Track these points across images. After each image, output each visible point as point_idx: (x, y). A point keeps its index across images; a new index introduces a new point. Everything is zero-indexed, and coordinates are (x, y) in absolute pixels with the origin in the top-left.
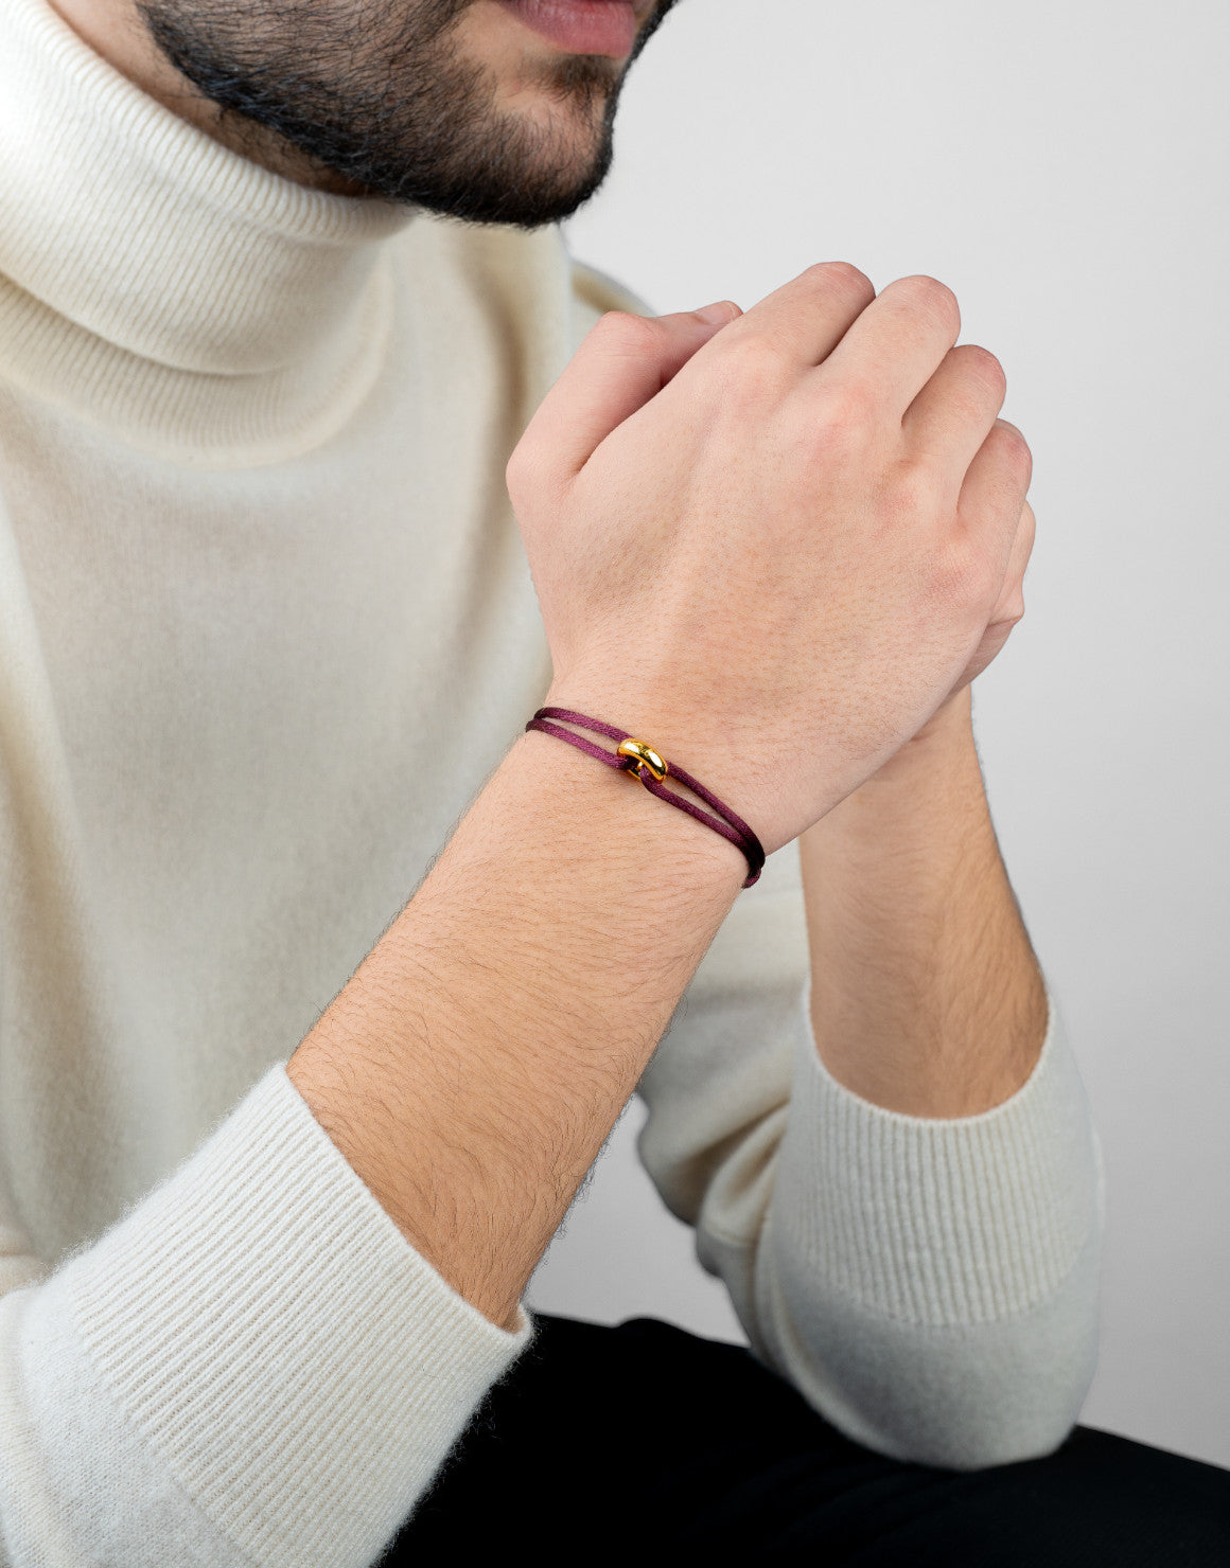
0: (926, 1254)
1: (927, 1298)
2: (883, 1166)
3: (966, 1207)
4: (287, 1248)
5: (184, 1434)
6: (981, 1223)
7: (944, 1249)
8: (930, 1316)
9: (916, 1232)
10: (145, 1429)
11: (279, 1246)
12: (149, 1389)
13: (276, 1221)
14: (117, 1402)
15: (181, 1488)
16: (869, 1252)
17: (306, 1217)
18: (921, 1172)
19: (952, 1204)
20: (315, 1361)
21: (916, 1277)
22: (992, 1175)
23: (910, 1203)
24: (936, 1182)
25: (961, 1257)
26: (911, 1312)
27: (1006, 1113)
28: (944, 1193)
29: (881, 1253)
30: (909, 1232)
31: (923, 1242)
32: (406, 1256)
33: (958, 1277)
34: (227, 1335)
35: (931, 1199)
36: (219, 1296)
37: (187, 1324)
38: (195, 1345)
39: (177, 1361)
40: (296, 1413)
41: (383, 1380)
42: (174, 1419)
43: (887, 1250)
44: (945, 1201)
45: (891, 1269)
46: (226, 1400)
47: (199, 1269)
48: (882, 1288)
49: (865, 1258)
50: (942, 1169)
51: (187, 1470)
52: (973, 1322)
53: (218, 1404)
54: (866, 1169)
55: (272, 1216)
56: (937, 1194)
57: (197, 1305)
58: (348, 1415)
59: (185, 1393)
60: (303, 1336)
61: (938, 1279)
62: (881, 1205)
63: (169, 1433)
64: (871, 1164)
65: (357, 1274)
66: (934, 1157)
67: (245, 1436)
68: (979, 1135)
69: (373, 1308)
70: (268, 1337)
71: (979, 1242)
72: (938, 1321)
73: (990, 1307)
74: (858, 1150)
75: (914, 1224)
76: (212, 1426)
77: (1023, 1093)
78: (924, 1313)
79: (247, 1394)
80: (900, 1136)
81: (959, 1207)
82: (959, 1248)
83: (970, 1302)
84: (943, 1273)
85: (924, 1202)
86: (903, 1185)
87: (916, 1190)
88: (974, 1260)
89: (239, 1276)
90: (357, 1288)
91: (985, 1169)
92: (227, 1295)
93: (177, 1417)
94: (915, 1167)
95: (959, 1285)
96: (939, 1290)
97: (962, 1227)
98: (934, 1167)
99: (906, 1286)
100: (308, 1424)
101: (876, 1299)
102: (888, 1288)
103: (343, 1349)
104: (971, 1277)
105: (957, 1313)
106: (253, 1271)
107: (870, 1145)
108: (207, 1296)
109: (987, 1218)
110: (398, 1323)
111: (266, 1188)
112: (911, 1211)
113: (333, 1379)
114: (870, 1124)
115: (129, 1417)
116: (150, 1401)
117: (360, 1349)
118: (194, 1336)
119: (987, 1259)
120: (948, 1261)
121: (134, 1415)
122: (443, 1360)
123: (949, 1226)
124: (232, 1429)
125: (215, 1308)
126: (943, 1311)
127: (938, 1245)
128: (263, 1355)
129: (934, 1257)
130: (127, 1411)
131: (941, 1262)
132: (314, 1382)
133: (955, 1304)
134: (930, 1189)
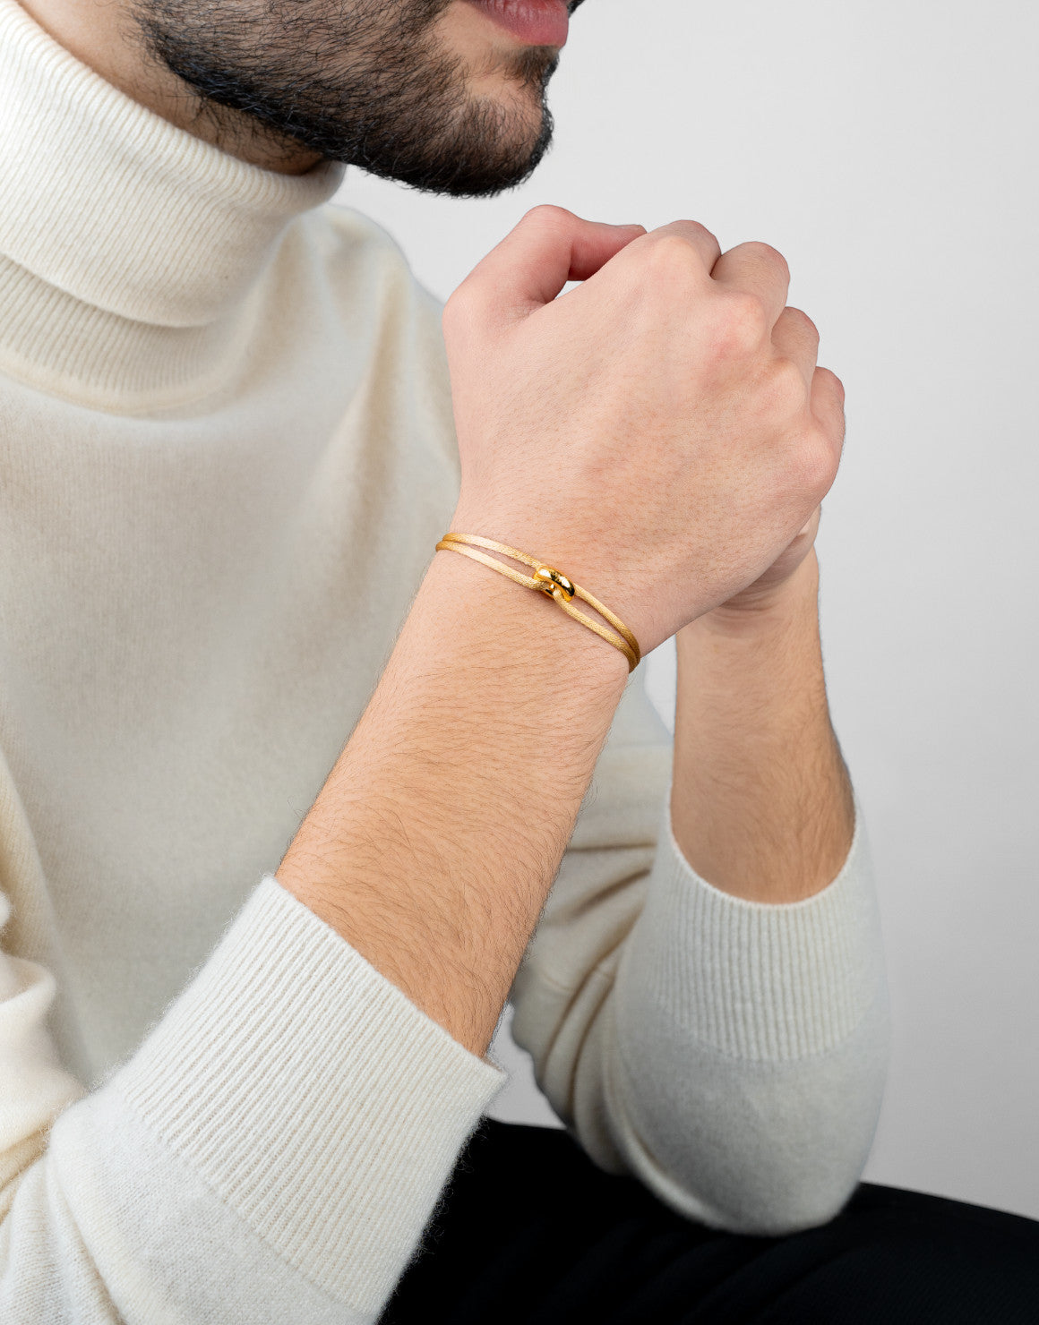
0: (749, 1006)
1: (747, 1038)
2: (721, 936)
6: (792, 985)
7: (763, 1003)
8: (749, 1052)
9: (742, 988)
15: (212, 1191)
16: (706, 1002)
18: (750, 943)
19: (771, 969)
21: (740, 1022)
22: (803, 949)
24: (760, 950)
25: (775, 1010)
26: (734, 1048)
27: (817, 903)
28: (766, 960)
29: (714, 1003)
30: (737, 987)
31: (747, 996)
33: (772, 1025)
35: (755, 964)
43: (719, 1000)
44: (767, 966)
45: (721, 1016)
46: (242, 1114)
48: (713, 1029)
49: (702, 1005)
50: (765, 942)
54: (708, 938)
60: (298, 1056)
61: (756, 1026)
62: (717, 966)
64: (712, 934)
66: (760, 932)
68: (796, 918)
71: (790, 999)
74: (703, 923)
75: (741, 981)
77: (831, 888)
78: (744, 1050)
79: (259, 1108)
80: (736, 915)
81: (777, 971)
82: (774, 1002)
83: (779, 1044)
84: (760, 1020)
85: (750, 966)
86: (735, 951)
88: (785, 1013)
91: (798, 943)
94: (745, 939)
95: (772, 1030)
96: (757, 1033)
97: (778, 987)
98: (759, 940)
99: (731, 1028)
101: (709, 1037)
102: (718, 1029)
104: (782, 1025)
107: (712, 919)
109: (797, 981)
112: (740, 972)
114: (713, 903)
119: (795, 1013)
123: (767, 985)
124: (250, 1137)
126: (759, 1049)
127: (759, 999)
128: (268, 1074)
129: (754, 1009)
133: (768, 1046)
134: (755, 956)
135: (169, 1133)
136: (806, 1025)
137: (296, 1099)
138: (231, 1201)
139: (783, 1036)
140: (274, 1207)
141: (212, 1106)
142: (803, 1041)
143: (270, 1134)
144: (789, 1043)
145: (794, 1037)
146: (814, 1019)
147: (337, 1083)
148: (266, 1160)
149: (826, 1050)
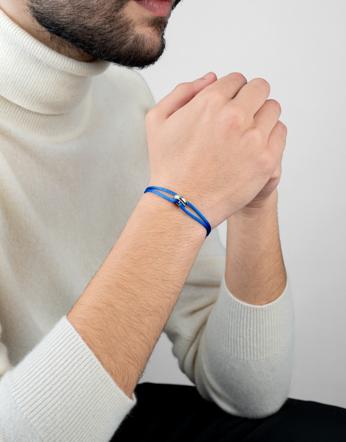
0: (242, 339)
3: (253, 329)
4: (71, 369)
5: (43, 424)
7: (246, 339)
10: (32, 421)
11: (68, 368)
12: (32, 409)
13: (67, 361)
14: (23, 413)
17: (76, 360)
20: (80, 404)
23: (240, 324)
32: (105, 374)
34: (54, 395)
36: (51, 382)
37: (42, 390)
38: (45, 396)
39: (40, 402)
40: (74, 419)
41: (98, 411)
42: (40, 419)
47: (44, 373)
51: (44, 435)
52: (250, 360)
53: (53, 415)
55: (65, 359)
56: (247, 323)
57: (45, 384)
58: (88, 421)
59: (43, 411)
60: (76, 396)
63: (39, 423)
65: (91, 379)
67: (60, 426)
69: (96, 389)
70: (66, 396)
72: (242, 358)
73: (256, 357)
76: (51, 422)
79: (60, 413)
84: (245, 345)
87: (242, 321)
89: (57, 376)
90: (91, 383)
92: (53, 382)
93: (41, 418)
95: (248, 349)
96: (243, 349)
100: (78, 423)
103: (87, 401)
104: (252, 347)
105: (247, 356)
106: (61, 375)
108: (48, 382)
110: (102, 394)
111: (63, 350)
113: (85, 409)
115: (27, 417)
116: (33, 413)
117: (91, 401)
118: (45, 394)
119: (257, 344)
120: (247, 342)
121: (28, 417)
122: (114, 406)
125: (50, 386)
127: (245, 337)
129: (243, 340)
130: (26, 415)
131: (245, 342)
132: (79, 410)
136: (260, 348)
139: (252, 351)
142: (259, 354)
144: (254, 354)
145: (256, 352)
146: (263, 346)
149: (266, 358)
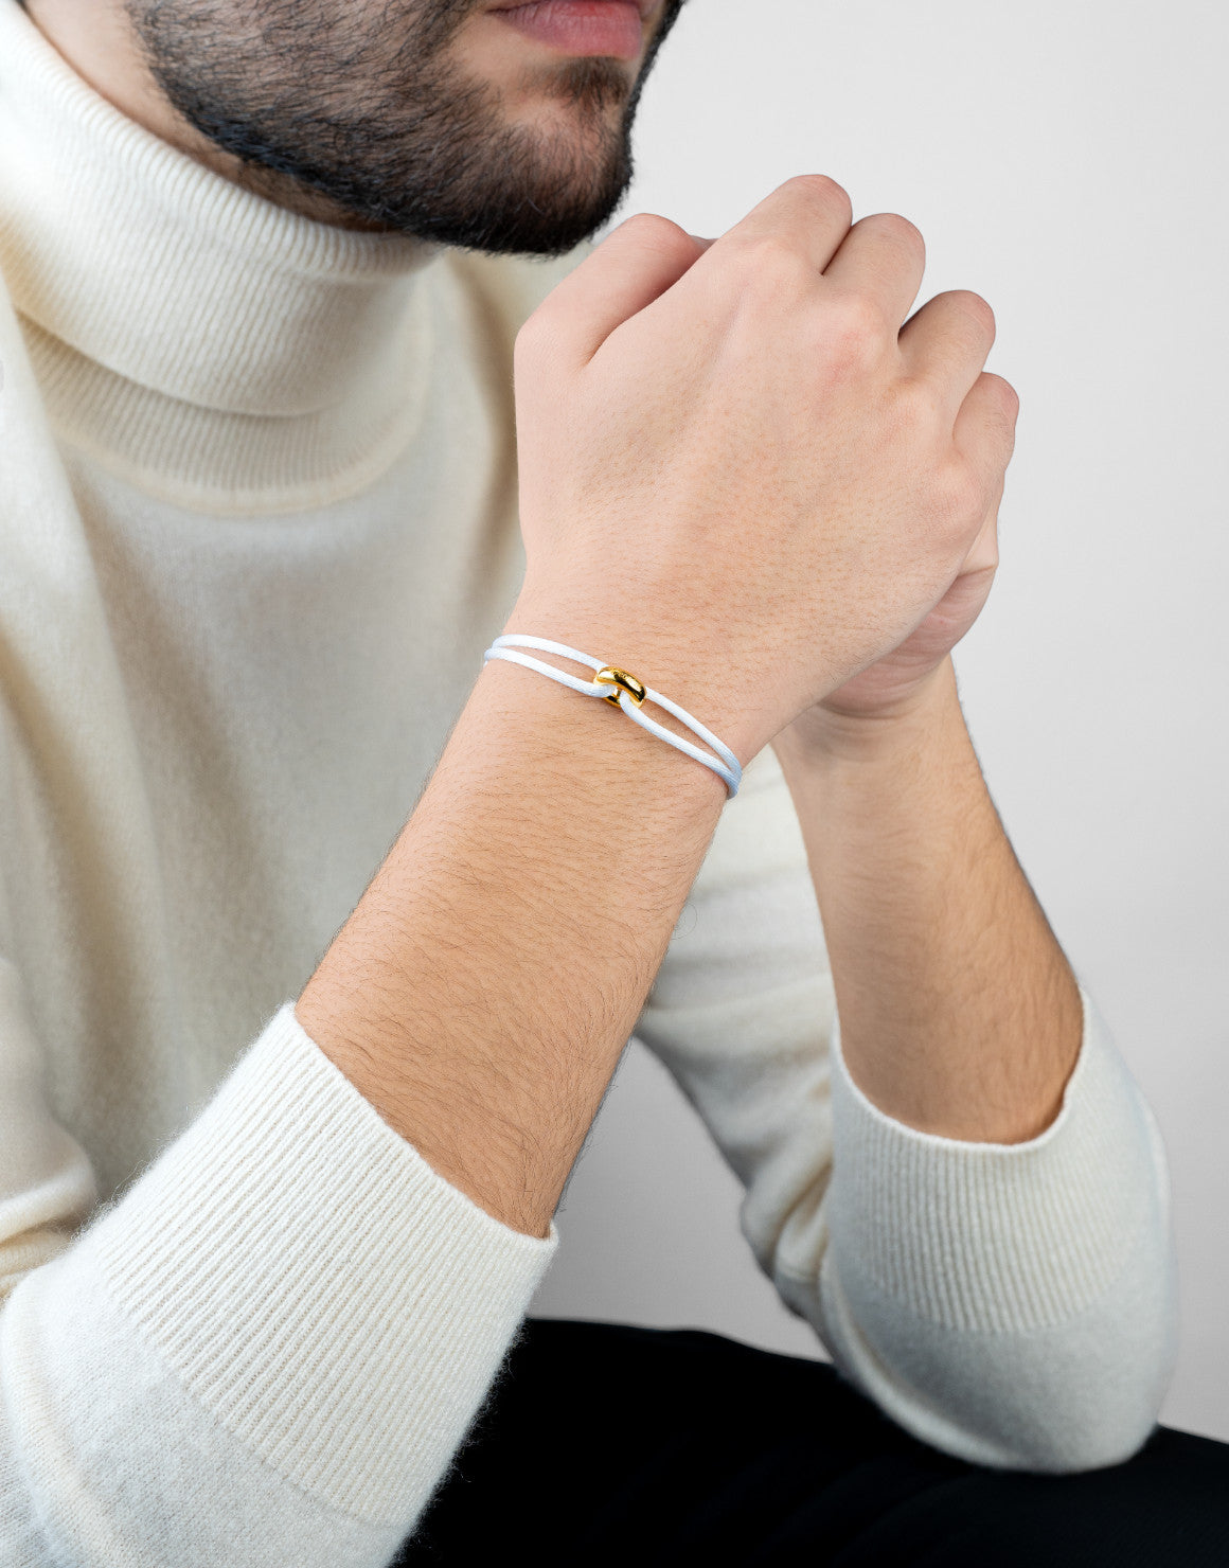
135: (131, 1304)
137: (278, 1271)
138: (194, 1387)
140: (246, 1396)
141: (181, 1274)
143: (245, 1311)
147: (330, 1255)
148: (237, 1342)
